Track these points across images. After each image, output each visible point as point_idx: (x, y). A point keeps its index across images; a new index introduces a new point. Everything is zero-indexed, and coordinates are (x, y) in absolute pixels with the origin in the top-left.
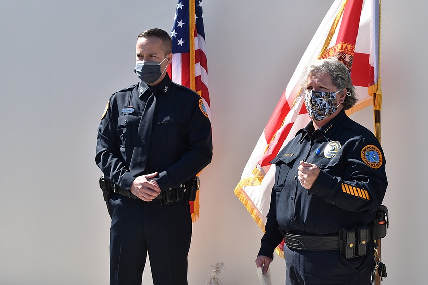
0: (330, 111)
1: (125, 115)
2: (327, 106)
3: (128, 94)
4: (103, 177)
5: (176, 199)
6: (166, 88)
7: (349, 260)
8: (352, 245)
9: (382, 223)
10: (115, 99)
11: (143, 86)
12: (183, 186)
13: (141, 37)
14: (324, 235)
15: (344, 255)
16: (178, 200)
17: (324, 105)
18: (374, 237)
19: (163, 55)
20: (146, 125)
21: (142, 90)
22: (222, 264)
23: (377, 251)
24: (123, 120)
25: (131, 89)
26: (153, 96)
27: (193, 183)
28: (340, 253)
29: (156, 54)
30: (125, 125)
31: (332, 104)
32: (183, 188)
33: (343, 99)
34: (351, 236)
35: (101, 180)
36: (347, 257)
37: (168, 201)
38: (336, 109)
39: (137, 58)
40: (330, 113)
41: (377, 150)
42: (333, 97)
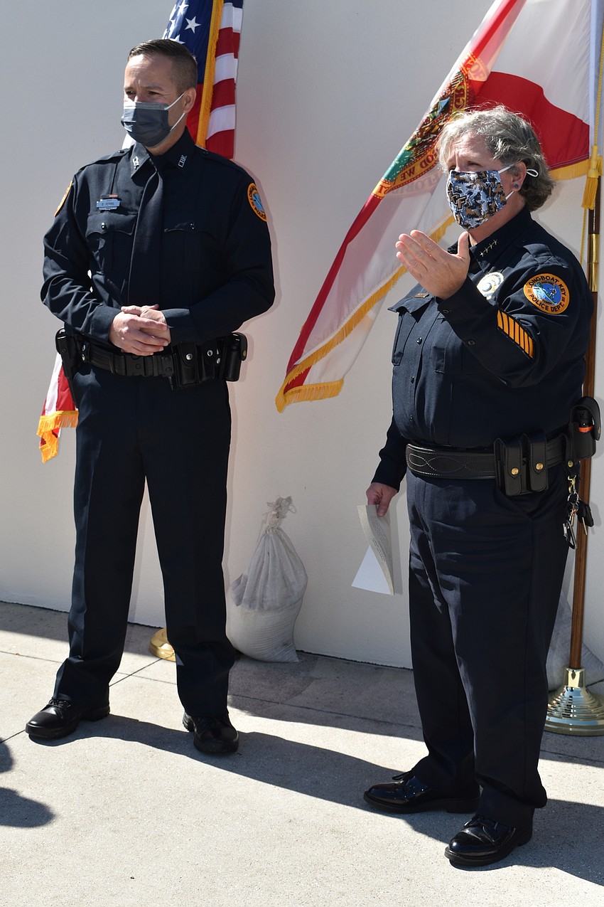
0: (490, 208)
1: (102, 211)
2: (483, 198)
3: (110, 169)
4: (64, 331)
5: (201, 377)
6: (183, 159)
7: (513, 498)
8: (515, 472)
9: (585, 430)
10: (85, 180)
11: (139, 155)
12: (215, 352)
13: (134, 54)
14: (468, 450)
15: (503, 489)
16: (204, 379)
17: (478, 197)
18: (567, 456)
19: (174, 91)
20: (148, 233)
21: (136, 162)
22: (289, 500)
23: (573, 483)
24: (97, 222)
25: (115, 160)
26: (156, 175)
27: (234, 348)
28: (497, 486)
29: (160, 89)
30: (102, 232)
31: (493, 194)
32: (215, 357)
33: (520, 182)
34: (514, 453)
35: (58, 335)
36: (509, 493)
37: (185, 382)
38: (504, 203)
39: (126, 96)
40: (491, 211)
41: (561, 285)
42: (493, 180)
